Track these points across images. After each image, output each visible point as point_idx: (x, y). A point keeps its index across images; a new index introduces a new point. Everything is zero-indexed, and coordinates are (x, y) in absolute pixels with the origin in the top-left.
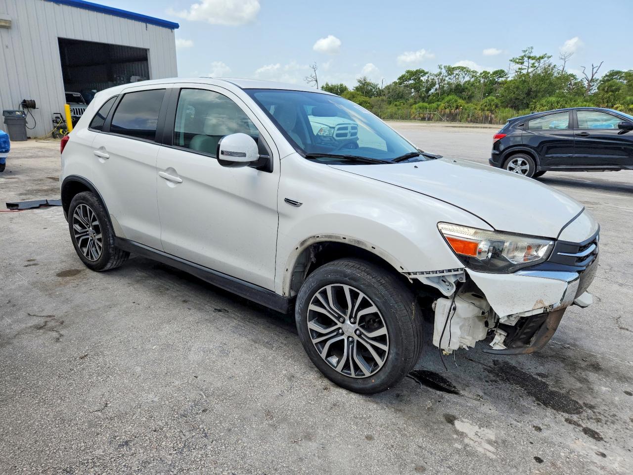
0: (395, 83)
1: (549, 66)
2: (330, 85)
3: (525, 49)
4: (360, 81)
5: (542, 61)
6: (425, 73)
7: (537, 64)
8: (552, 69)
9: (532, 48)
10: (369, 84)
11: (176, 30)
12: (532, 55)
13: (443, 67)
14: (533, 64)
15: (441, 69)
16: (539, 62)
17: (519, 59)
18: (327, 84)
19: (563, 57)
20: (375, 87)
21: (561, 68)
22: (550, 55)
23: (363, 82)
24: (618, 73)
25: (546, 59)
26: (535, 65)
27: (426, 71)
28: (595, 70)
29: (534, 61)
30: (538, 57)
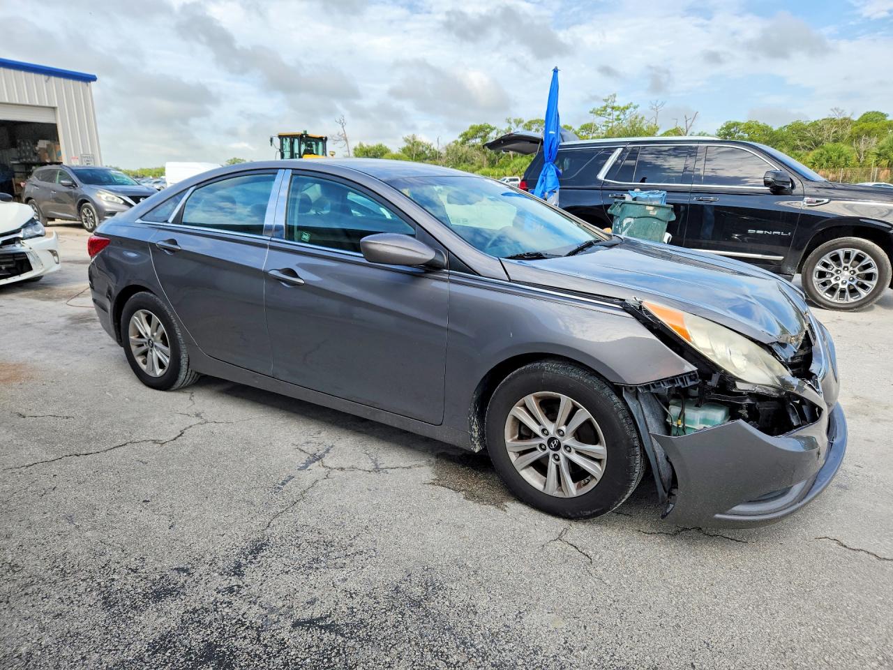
0: (456, 142)
1: (636, 118)
2: (365, 145)
3: (607, 98)
4: (407, 140)
5: (628, 112)
6: (492, 129)
7: (622, 117)
8: (641, 122)
9: (615, 96)
10: (419, 144)
11: (93, 83)
12: (615, 105)
13: (512, 121)
14: (618, 116)
15: (511, 123)
16: (624, 114)
17: (601, 111)
18: (361, 145)
19: (654, 107)
20: (428, 147)
21: (653, 121)
22: (636, 105)
23: (412, 142)
24: (736, 124)
25: (631, 109)
26: (620, 117)
27: (493, 125)
28: (689, 122)
29: (618, 113)
30: (622, 107)
